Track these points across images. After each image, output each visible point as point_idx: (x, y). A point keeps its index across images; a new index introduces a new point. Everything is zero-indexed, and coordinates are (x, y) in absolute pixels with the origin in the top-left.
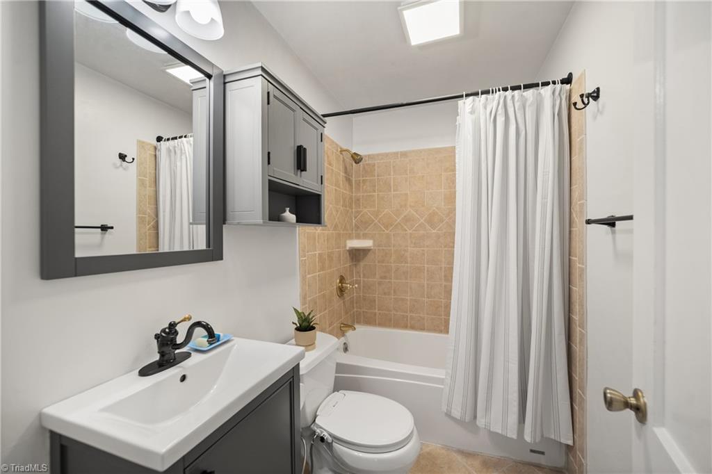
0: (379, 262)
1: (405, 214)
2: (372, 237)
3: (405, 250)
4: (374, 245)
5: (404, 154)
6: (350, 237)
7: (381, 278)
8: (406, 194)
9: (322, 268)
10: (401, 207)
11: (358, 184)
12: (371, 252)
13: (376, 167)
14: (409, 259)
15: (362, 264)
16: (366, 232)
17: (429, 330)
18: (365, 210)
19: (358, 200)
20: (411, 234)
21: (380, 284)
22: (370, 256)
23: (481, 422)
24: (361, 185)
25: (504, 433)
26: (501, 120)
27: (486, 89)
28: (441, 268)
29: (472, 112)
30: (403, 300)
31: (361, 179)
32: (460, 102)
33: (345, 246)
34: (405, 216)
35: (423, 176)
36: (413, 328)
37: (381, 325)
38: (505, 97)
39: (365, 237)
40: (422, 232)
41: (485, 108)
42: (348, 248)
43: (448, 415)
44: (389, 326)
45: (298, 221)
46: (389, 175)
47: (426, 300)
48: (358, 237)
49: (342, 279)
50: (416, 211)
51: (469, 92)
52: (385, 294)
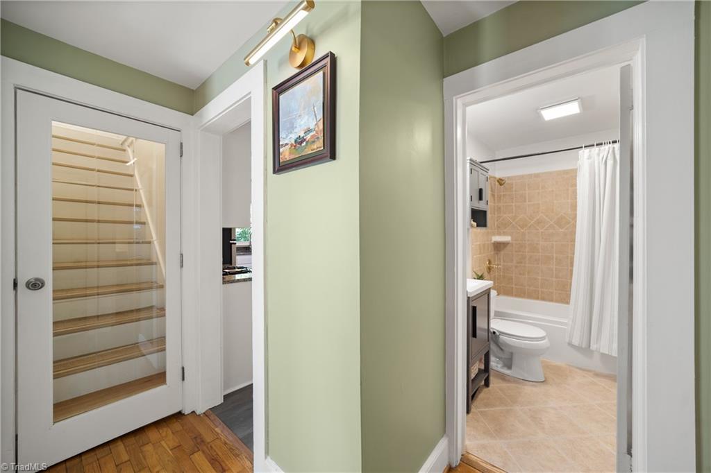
0: (516, 252)
1: (538, 217)
2: (511, 234)
3: (537, 244)
4: (512, 240)
5: (537, 176)
6: (494, 234)
7: (518, 263)
8: (539, 204)
9: (480, 254)
10: (534, 212)
11: (499, 197)
12: (509, 245)
13: (514, 185)
14: (540, 250)
15: (502, 253)
16: (505, 231)
17: (557, 301)
18: (505, 215)
19: (500, 208)
20: (542, 232)
21: (516, 267)
22: (508, 248)
23: (593, 347)
24: (502, 198)
25: (610, 354)
26: (610, 163)
27: (600, 142)
28: (568, 257)
29: (590, 157)
30: (535, 279)
31: (502, 194)
32: (581, 152)
33: (491, 240)
34: (538, 220)
35: (553, 191)
36: (543, 299)
37: (516, 296)
38: (614, 148)
39: (505, 234)
40: (551, 231)
41: (598, 155)
42: (493, 241)
43: (570, 344)
44: (523, 297)
45: (477, 226)
46: (525, 190)
47: (554, 279)
48: (499, 234)
49: (490, 263)
50: (547, 216)
51: (587, 145)
52: (520, 274)
